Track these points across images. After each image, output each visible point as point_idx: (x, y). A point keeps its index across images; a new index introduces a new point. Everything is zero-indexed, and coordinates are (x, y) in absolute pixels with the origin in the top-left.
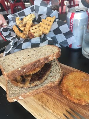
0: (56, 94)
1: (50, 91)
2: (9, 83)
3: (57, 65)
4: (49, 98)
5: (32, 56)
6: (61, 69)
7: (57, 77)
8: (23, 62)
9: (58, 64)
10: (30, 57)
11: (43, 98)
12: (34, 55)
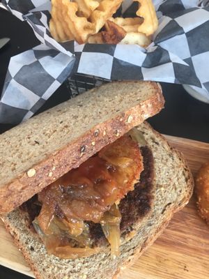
0: (195, 238)
1: (174, 232)
2: (32, 249)
3: (157, 143)
4: (181, 255)
5: (73, 121)
6: (175, 155)
7: (177, 183)
8: (43, 148)
9: (157, 140)
10: (66, 127)
11: (166, 262)
12: (79, 119)
